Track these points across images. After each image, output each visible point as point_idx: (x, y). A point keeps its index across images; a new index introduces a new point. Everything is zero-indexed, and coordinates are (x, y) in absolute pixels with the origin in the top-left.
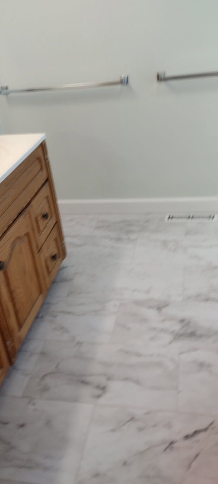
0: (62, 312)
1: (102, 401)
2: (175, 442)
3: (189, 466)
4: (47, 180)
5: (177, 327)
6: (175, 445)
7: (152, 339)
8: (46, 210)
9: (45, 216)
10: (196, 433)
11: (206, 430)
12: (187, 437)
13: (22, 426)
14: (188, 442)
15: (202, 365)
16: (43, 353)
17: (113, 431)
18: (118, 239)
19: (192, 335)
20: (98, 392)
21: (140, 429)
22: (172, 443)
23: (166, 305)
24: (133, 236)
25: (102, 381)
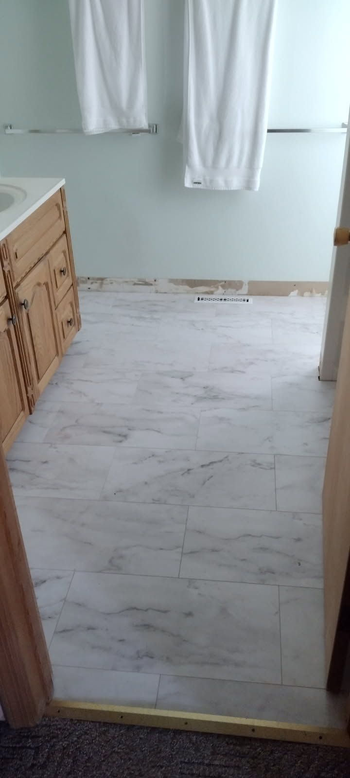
0: (79, 380)
1: (124, 444)
2: (192, 469)
3: (204, 483)
4: (65, 232)
5: (200, 392)
6: (191, 471)
7: (174, 401)
8: (63, 266)
9: (62, 272)
10: (212, 463)
11: (221, 461)
12: (202, 466)
13: (46, 462)
14: (204, 469)
15: (221, 419)
16: (61, 412)
17: (135, 463)
18: (139, 318)
19: (215, 398)
20: (120, 438)
21: (160, 462)
22: (189, 470)
23: (191, 375)
24: (156, 316)
25: (125, 431)
